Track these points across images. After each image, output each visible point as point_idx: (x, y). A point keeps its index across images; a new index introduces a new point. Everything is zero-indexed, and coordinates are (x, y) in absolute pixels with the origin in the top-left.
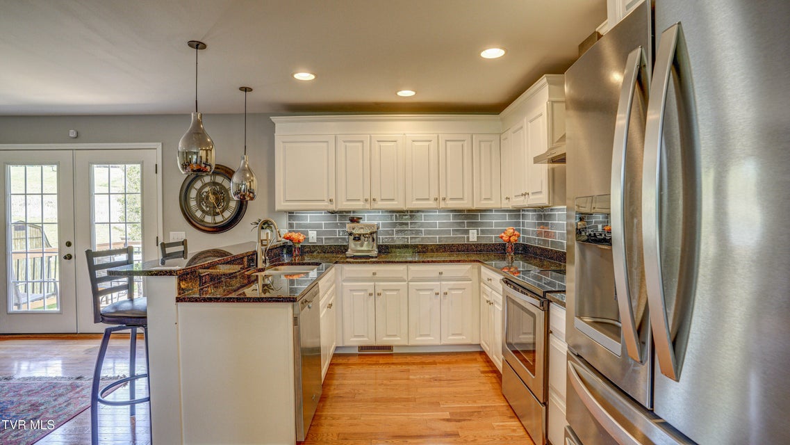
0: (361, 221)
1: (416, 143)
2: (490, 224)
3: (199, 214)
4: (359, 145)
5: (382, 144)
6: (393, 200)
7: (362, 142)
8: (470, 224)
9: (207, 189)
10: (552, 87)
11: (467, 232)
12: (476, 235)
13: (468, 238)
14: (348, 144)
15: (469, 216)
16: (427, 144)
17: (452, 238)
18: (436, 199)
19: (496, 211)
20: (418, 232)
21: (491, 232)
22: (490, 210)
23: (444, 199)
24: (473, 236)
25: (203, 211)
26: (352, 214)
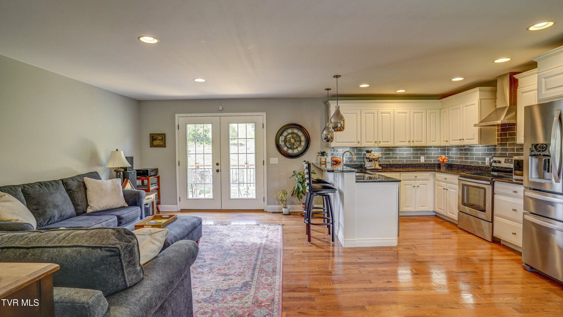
0: (372, 152)
1: (399, 114)
2: (431, 154)
3: (285, 149)
4: (372, 115)
5: (383, 114)
6: (388, 142)
7: (374, 113)
8: (421, 154)
9: (289, 136)
10: (481, 92)
11: (420, 158)
12: (424, 159)
13: (420, 161)
14: (366, 114)
15: (420, 150)
16: (404, 114)
17: (412, 161)
18: (409, 141)
19: (434, 147)
20: (396, 158)
21: (431, 157)
22: (431, 147)
23: (413, 141)
24: (422, 160)
25: (288, 147)
26: (367, 149)
